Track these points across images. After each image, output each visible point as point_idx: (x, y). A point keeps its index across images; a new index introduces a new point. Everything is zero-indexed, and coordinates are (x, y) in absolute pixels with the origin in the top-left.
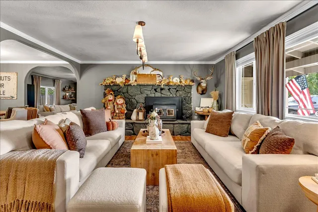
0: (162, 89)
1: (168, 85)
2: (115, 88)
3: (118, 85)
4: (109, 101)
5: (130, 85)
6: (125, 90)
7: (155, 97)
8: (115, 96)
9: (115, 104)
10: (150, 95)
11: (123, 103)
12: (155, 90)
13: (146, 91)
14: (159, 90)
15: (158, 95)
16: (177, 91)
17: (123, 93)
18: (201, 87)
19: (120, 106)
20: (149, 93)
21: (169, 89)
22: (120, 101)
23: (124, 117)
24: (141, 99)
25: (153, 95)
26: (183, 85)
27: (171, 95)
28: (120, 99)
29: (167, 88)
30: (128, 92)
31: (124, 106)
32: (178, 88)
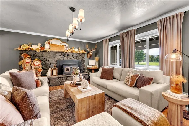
0: (68, 55)
1: (72, 52)
2: (31, 53)
3: (35, 51)
4: (27, 63)
5: (45, 51)
6: (40, 55)
7: (64, 60)
8: (32, 59)
9: (32, 65)
10: (61, 59)
11: (40, 64)
12: (64, 55)
13: (57, 56)
14: (66, 55)
15: (65, 58)
16: (77, 56)
17: (39, 57)
18: (90, 54)
19: (37, 67)
20: (59, 57)
21: (72, 55)
22: (37, 63)
23: (40, 74)
24: (53, 61)
25: (62, 59)
26: (81, 53)
27: (74, 59)
28: (37, 62)
29: (71, 54)
30: (43, 57)
31: (41, 66)
32: (78, 55)
